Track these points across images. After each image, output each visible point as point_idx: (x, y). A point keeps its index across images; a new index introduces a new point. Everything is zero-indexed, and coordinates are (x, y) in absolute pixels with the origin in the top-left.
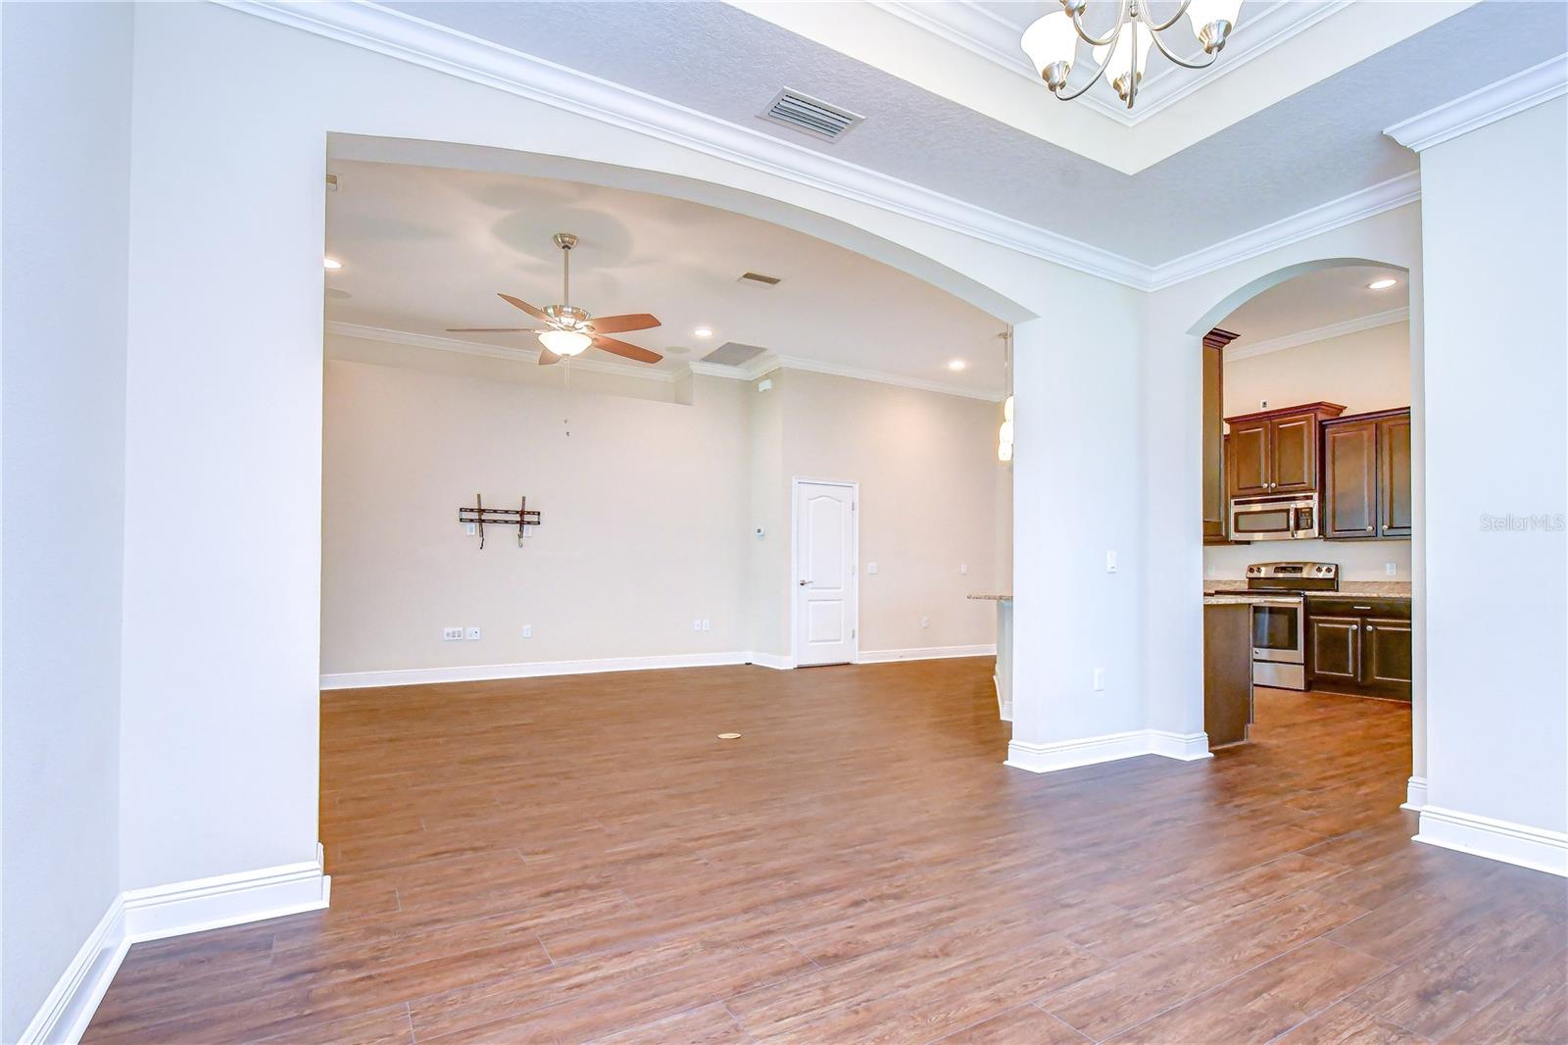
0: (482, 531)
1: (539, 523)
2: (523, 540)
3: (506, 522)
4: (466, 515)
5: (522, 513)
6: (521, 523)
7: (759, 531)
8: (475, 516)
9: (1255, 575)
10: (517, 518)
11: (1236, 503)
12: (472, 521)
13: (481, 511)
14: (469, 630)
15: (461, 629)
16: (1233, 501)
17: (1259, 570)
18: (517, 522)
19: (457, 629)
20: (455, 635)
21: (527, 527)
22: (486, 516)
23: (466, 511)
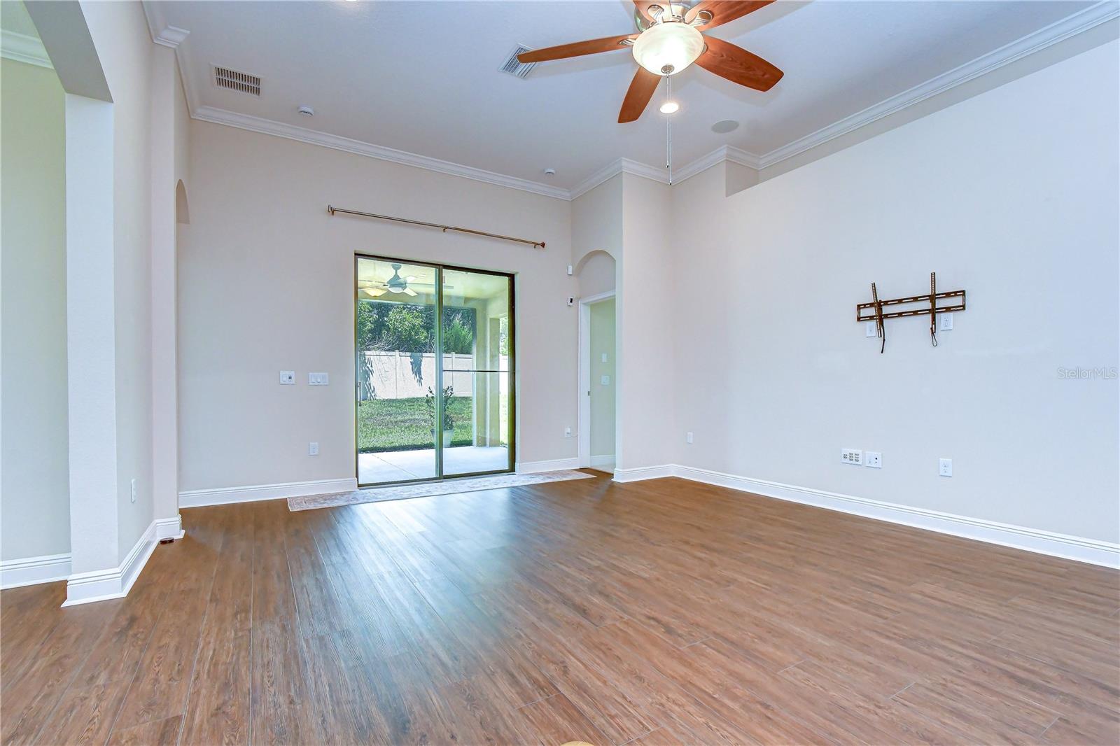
0: (882, 329)
1: (966, 308)
3: (916, 312)
5: (932, 298)
6: (933, 312)
10: (927, 305)
12: (871, 318)
13: (879, 305)
14: (867, 453)
15: (859, 452)
18: (925, 312)
19: (854, 451)
20: (852, 457)
21: (941, 317)
22: (886, 310)
23: (865, 307)
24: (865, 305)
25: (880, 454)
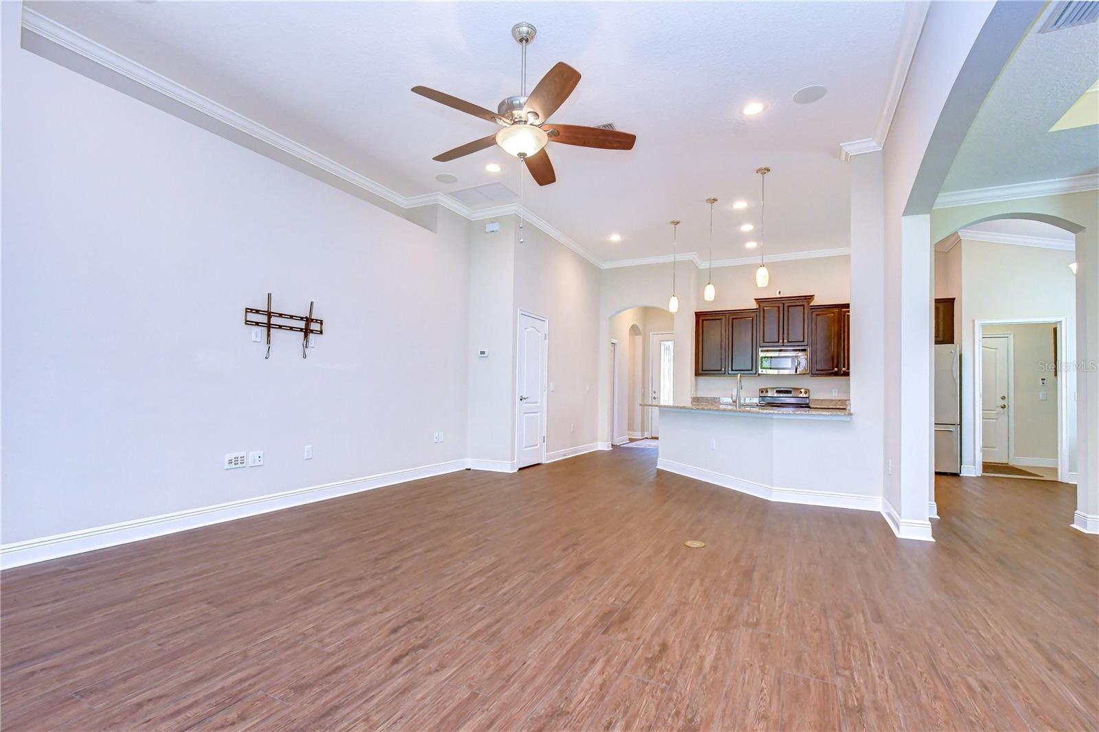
0: (269, 335)
1: (321, 332)
2: (307, 350)
3: (291, 328)
4: (252, 317)
5: (309, 320)
6: (307, 332)
7: (482, 353)
8: (264, 319)
9: (764, 394)
10: (302, 324)
11: (762, 351)
12: (257, 324)
13: (269, 314)
14: (251, 454)
15: (243, 454)
16: (760, 349)
17: (767, 392)
18: (301, 330)
19: (239, 455)
20: (237, 462)
21: (311, 336)
22: (274, 320)
23: (251, 312)
24: (252, 310)
25: (262, 452)
